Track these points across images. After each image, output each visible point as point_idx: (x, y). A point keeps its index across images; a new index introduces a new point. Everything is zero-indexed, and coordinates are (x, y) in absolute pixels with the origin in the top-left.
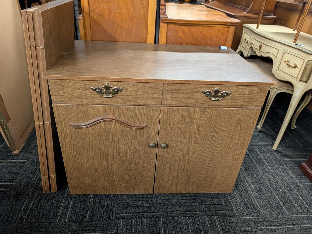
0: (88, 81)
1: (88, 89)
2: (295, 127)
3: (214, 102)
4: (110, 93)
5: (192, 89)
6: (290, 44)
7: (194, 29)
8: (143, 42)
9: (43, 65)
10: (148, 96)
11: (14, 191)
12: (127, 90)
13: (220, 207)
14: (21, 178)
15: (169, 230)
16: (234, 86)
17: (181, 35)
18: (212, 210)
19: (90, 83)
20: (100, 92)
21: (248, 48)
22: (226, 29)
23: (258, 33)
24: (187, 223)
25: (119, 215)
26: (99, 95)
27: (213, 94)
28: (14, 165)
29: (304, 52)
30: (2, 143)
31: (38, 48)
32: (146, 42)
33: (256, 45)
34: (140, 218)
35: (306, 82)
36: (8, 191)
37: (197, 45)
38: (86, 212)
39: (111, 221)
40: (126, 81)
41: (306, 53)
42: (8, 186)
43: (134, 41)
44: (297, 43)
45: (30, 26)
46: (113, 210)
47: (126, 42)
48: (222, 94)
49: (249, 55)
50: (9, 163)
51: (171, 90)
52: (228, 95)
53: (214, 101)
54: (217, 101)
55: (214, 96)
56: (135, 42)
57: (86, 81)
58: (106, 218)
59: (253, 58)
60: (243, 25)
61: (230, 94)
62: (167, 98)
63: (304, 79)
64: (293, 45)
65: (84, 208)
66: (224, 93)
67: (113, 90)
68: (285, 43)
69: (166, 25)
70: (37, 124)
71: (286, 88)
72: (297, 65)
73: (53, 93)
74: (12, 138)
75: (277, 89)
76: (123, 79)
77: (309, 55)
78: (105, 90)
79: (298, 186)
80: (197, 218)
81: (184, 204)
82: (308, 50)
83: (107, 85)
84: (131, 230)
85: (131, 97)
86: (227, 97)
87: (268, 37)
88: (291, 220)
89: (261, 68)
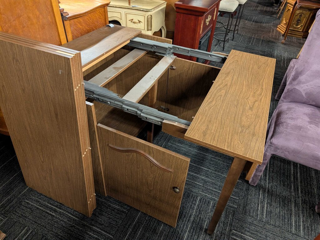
6: (128, 7)
35: (151, 30)
68: (125, 7)
72: (141, 21)
77: (147, 12)
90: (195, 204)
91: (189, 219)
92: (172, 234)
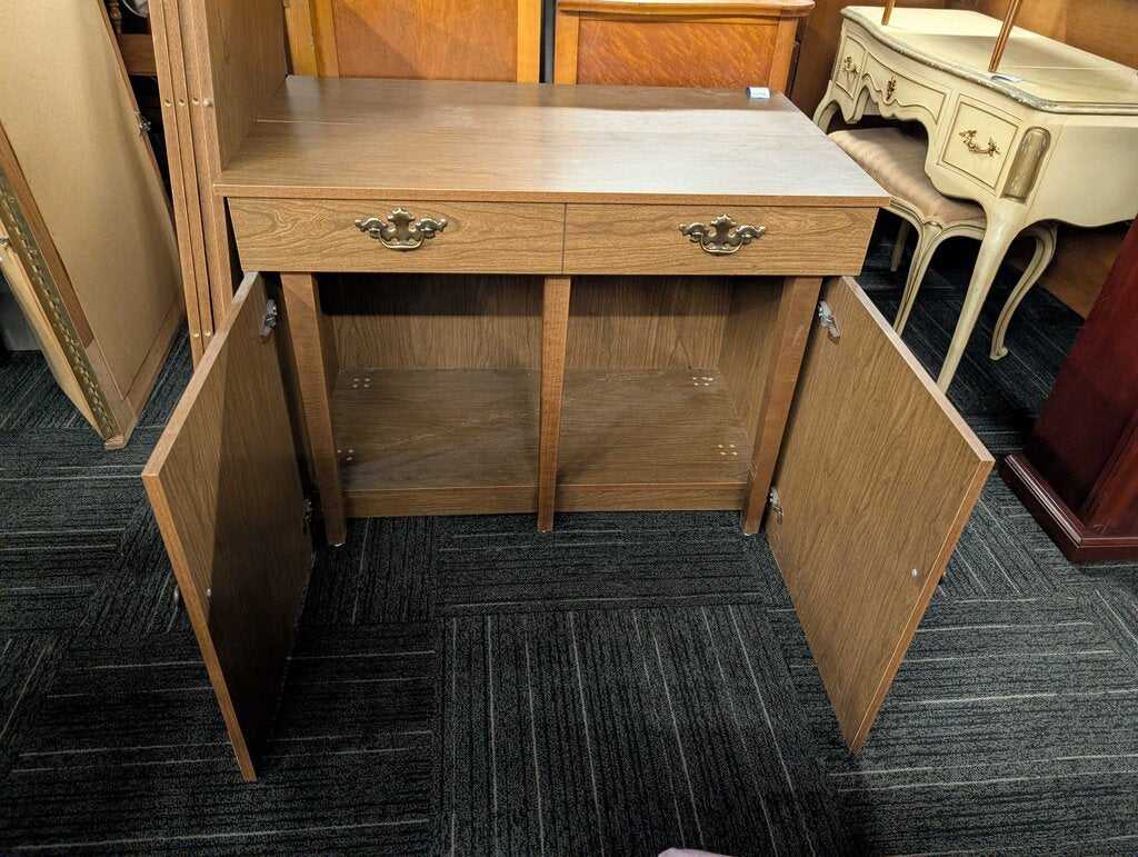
0: (344, 203)
1: (346, 227)
2: (1004, 351)
3: (717, 259)
4: (410, 236)
5: (649, 221)
6: (977, 74)
7: (663, 31)
8: (504, 77)
9: (211, 156)
10: (521, 243)
11: (129, 550)
12: (458, 228)
13: (748, 581)
14: (143, 514)
15: (595, 642)
16: (774, 209)
17: (625, 52)
18: (722, 592)
19: (350, 209)
20: (380, 233)
21: (855, 92)
22: (768, 30)
23: (884, 39)
24: (647, 625)
25: (448, 608)
26: (377, 243)
27: (713, 234)
28: (117, 479)
29: (1015, 100)
30: (68, 418)
31: (196, 103)
32: (512, 80)
33: (879, 79)
34: (507, 614)
35: (1022, 199)
36: (109, 551)
37: (678, 85)
38: (351, 601)
39: (424, 622)
40: (457, 198)
41: (1021, 103)
42: (106, 538)
43: (476, 77)
44: (1001, 71)
45: (171, 39)
46: (428, 596)
47: (449, 79)
48: (739, 235)
49: (858, 117)
50: (98, 473)
51: (589, 225)
52: (755, 235)
53: (717, 254)
54: (724, 254)
55: (716, 241)
56: (478, 80)
57: (338, 202)
58: (409, 615)
59: (871, 124)
60: (843, 11)
61: (763, 233)
62: (577, 249)
63: (1017, 189)
64: (985, 77)
65: (342, 592)
66: (744, 231)
67: (417, 227)
68: (964, 73)
69: (576, 19)
70: (197, 335)
71: (968, 222)
72: (998, 145)
73: (244, 240)
74: (102, 398)
75: (939, 225)
76: (448, 193)
77: (1030, 112)
78: (397, 226)
79: (988, 524)
80: (675, 612)
81: (638, 576)
82: (1028, 95)
83: (399, 214)
84: (483, 644)
85: (470, 246)
86: (755, 243)
87: (911, 53)
88: (952, 614)
89: (895, 160)
90: (382, 817)
91: (304, 820)
92: (221, 786)
